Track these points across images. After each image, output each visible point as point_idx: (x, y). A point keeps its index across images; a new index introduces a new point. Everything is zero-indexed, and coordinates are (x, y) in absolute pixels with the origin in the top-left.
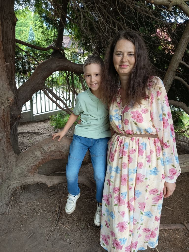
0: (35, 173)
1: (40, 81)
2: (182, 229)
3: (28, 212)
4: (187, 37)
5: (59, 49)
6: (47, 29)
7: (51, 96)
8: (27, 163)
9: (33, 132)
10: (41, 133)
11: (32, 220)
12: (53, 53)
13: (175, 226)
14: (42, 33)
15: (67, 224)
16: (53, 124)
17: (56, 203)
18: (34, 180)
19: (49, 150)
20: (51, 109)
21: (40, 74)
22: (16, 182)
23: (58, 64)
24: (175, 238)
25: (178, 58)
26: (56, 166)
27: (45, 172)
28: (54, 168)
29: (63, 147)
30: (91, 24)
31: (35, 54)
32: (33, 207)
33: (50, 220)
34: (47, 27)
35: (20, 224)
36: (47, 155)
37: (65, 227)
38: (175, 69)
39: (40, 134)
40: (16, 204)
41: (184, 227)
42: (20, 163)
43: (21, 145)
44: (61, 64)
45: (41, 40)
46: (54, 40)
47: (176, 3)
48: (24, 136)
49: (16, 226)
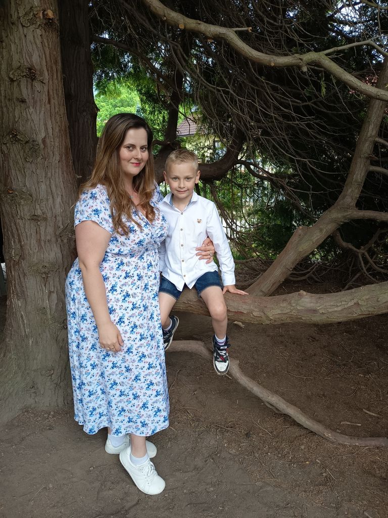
13: (374, 440)
38: (367, 153)
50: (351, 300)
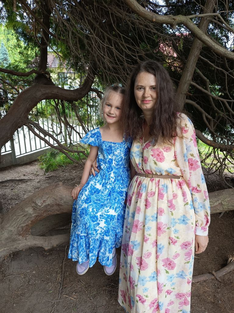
0: (27, 235)
1: (23, 114)
2: (211, 280)
3: (22, 286)
4: (195, 55)
5: (43, 72)
6: (25, 48)
7: (38, 132)
8: (16, 223)
9: (18, 179)
10: (28, 180)
11: (27, 295)
12: (36, 78)
13: (202, 277)
14: (20, 53)
15: (74, 293)
16: (43, 167)
17: (57, 269)
18: (27, 243)
19: (44, 204)
20: (38, 147)
21: (21, 106)
22: (2, 250)
23: (44, 92)
24: (204, 292)
25: (187, 79)
26: (53, 222)
27: (39, 231)
28: (50, 225)
29: (61, 199)
30: (81, 41)
31: (12, 80)
32: (27, 279)
33: (51, 292)
34: (25, 45)
35: (13, 303)
36: (42, 210)
37: (71, 298)
38: (185, 91)
39: (27, 182)
40: (4, 278)
41: (213, 277)
42: (6, 224)
43: (3, 198)
44: (47, 92)
45: (19, 62)
46: (36, 62)
47: (180, 20)
48: (5, 186)
49: (6, 307)
50: (216, 202)
